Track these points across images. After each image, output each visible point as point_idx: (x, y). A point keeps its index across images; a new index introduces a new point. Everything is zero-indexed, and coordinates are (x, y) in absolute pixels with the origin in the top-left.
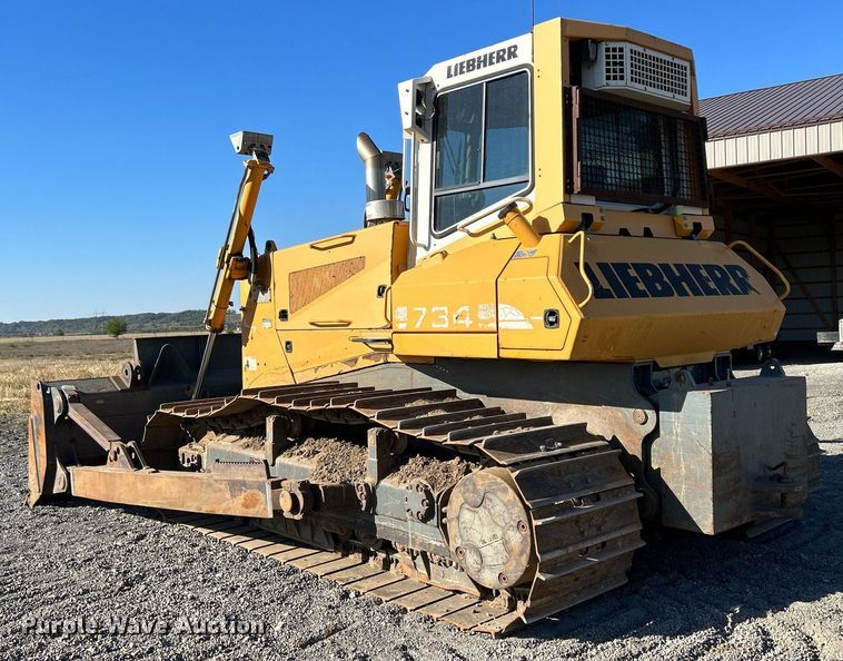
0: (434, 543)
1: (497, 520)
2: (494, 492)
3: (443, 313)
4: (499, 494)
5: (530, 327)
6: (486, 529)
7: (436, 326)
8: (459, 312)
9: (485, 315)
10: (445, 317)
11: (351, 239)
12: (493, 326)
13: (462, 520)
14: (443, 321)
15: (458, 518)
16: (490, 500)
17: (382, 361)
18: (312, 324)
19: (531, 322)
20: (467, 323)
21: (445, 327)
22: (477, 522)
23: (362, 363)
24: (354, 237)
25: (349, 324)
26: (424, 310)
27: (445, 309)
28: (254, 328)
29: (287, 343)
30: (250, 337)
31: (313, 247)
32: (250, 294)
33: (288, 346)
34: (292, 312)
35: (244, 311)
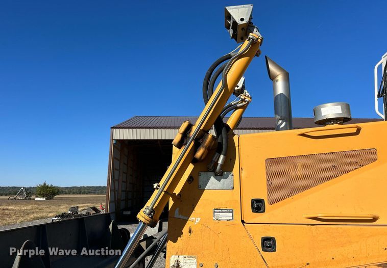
11: (355, 130)
18: (314, 219)
24: (358, 129)
25: (375, 220)
28: (195, 219)
29: (265, 240)
30: (185, 230)
31: (303, 135)
32: (190, 179)
33: (267, 243)
34: (271, 203)
35: (176, 198)
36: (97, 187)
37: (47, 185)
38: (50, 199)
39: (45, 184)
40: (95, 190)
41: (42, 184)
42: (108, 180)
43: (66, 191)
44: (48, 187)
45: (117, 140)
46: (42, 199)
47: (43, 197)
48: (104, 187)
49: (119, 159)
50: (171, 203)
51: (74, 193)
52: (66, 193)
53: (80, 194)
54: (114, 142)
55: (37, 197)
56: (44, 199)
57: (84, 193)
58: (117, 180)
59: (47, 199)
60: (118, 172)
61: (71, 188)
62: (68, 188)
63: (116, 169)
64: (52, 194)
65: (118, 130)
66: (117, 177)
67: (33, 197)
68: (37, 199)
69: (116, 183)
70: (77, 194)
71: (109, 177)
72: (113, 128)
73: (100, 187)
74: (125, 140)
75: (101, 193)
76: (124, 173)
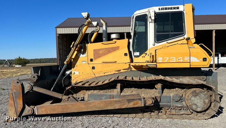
0: (179, 105)
1: (202, 98)
2: (201, 93)
3: (174, 59)
4: (203, 93)
5: (199, 61)
6: (198, 100)
7: (171, 61)
8: (179, 58)
9: (187, 59)
10: (175, 60)
11: (115, 42)
12: (189, 61)
13: (191, 99)
14: (174, 60)
15: (190, 99)
16: (200, 94)
17: (130, 70)
18: (103, 62)
19: (199, 60)
20: (181, 61)
21: (175, 61)
22: (196, 99)
23: (122, 71)
24: (116, 42)
25: (116, 62)
26: (168, 58)
27: (175, 58)
28: (78, 63)
29: (93, 67)
30: (76, 66)
31: (103, 44)
32: (76, 55)
33: (93, 68)
34: (94, 59)
35: (73, 59)
36: (51, 59)
37: (21, 58)
38: (24, 66)
39: (19, 57)
40: (50, 61)
41: (18, 58)
42: (57, 55)
43: (32, 61)
44: (21, 59)
45: (59, 34)
46: (19, 66)
47: (20, 65)
48: (55, 59)
49: (61, 43)
50: (72, 60)
51: (37, 63)
52: (32, 63)
53: (40, 63)
54: (58, 35)
55: (16, 65)
56: (21, 66)
57: (43, 62)
58: (61, 55)
59: (22, 66)
60: (62, 50)
61: (34, 60)
62: (32, 59)
63: (60, 49)
64: (24, 63)
65: (59, 29)
66: (61, 53)
67: (14, 65)
68: (16, 66)
69: (62, 56)
70: (39, 63)
71: (57, 53)
72: (56, 28)
73: (52, 58)
74: (64, 34)
75: (54, 62)
76: (65, 50)
